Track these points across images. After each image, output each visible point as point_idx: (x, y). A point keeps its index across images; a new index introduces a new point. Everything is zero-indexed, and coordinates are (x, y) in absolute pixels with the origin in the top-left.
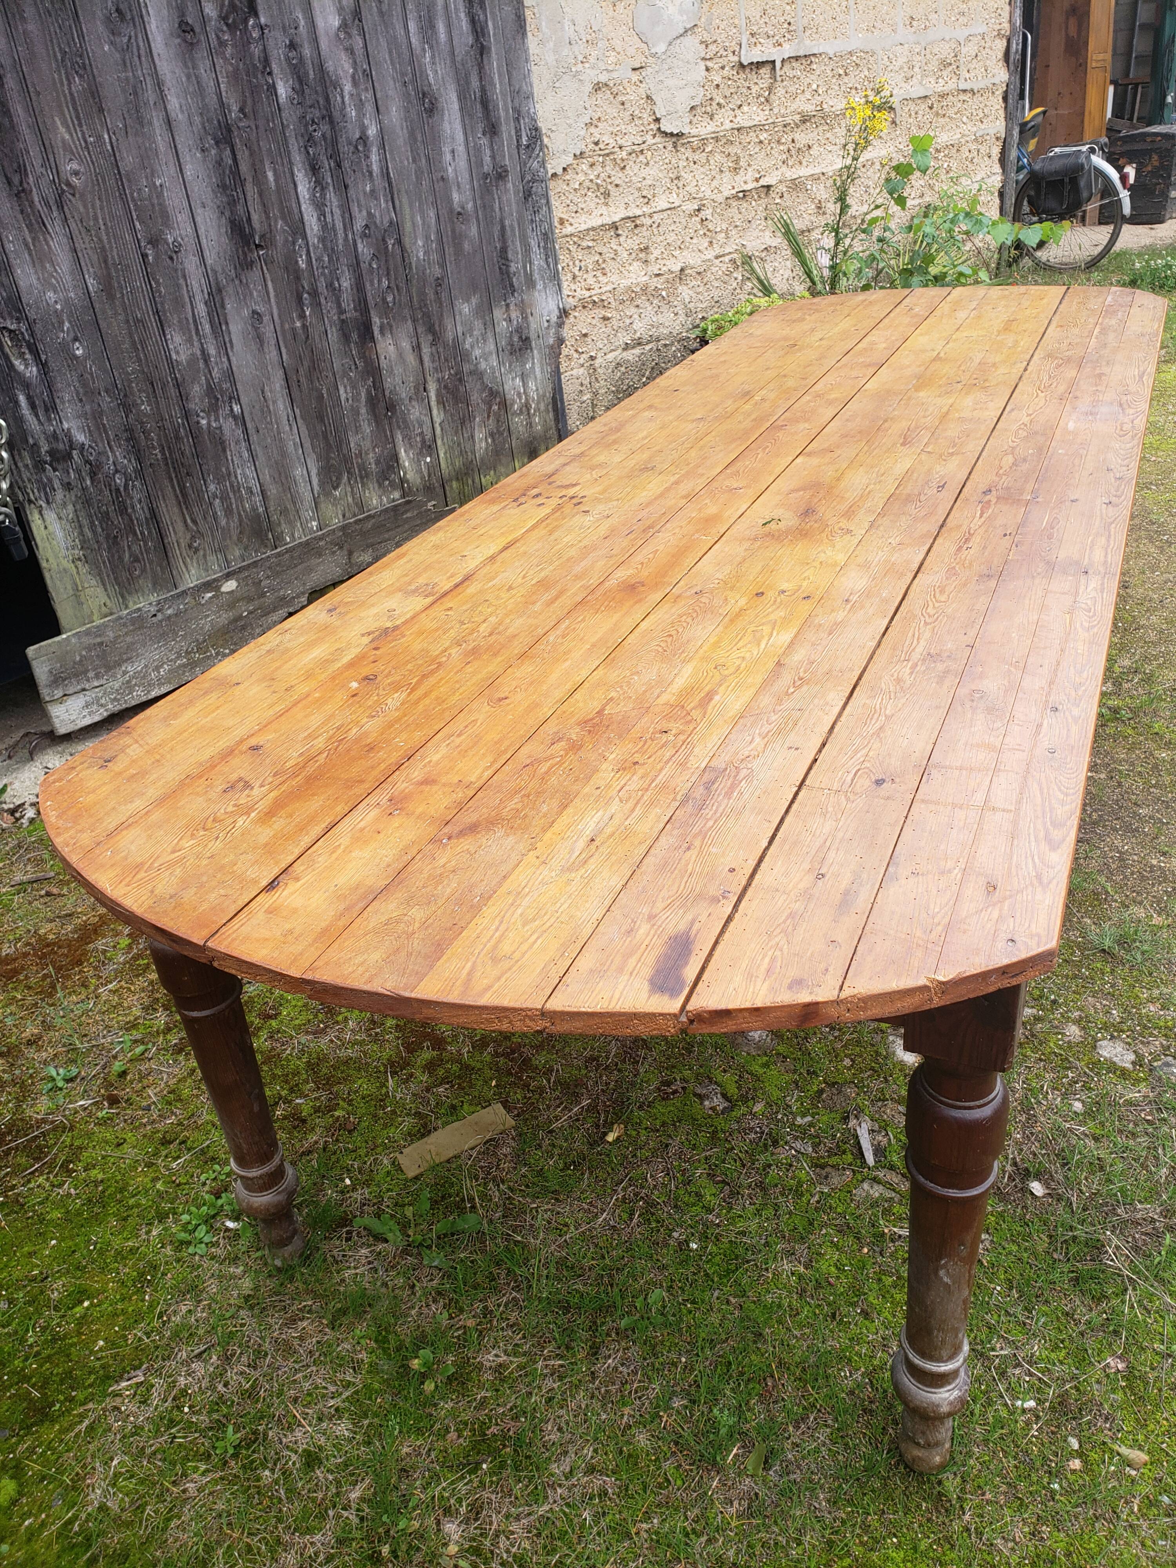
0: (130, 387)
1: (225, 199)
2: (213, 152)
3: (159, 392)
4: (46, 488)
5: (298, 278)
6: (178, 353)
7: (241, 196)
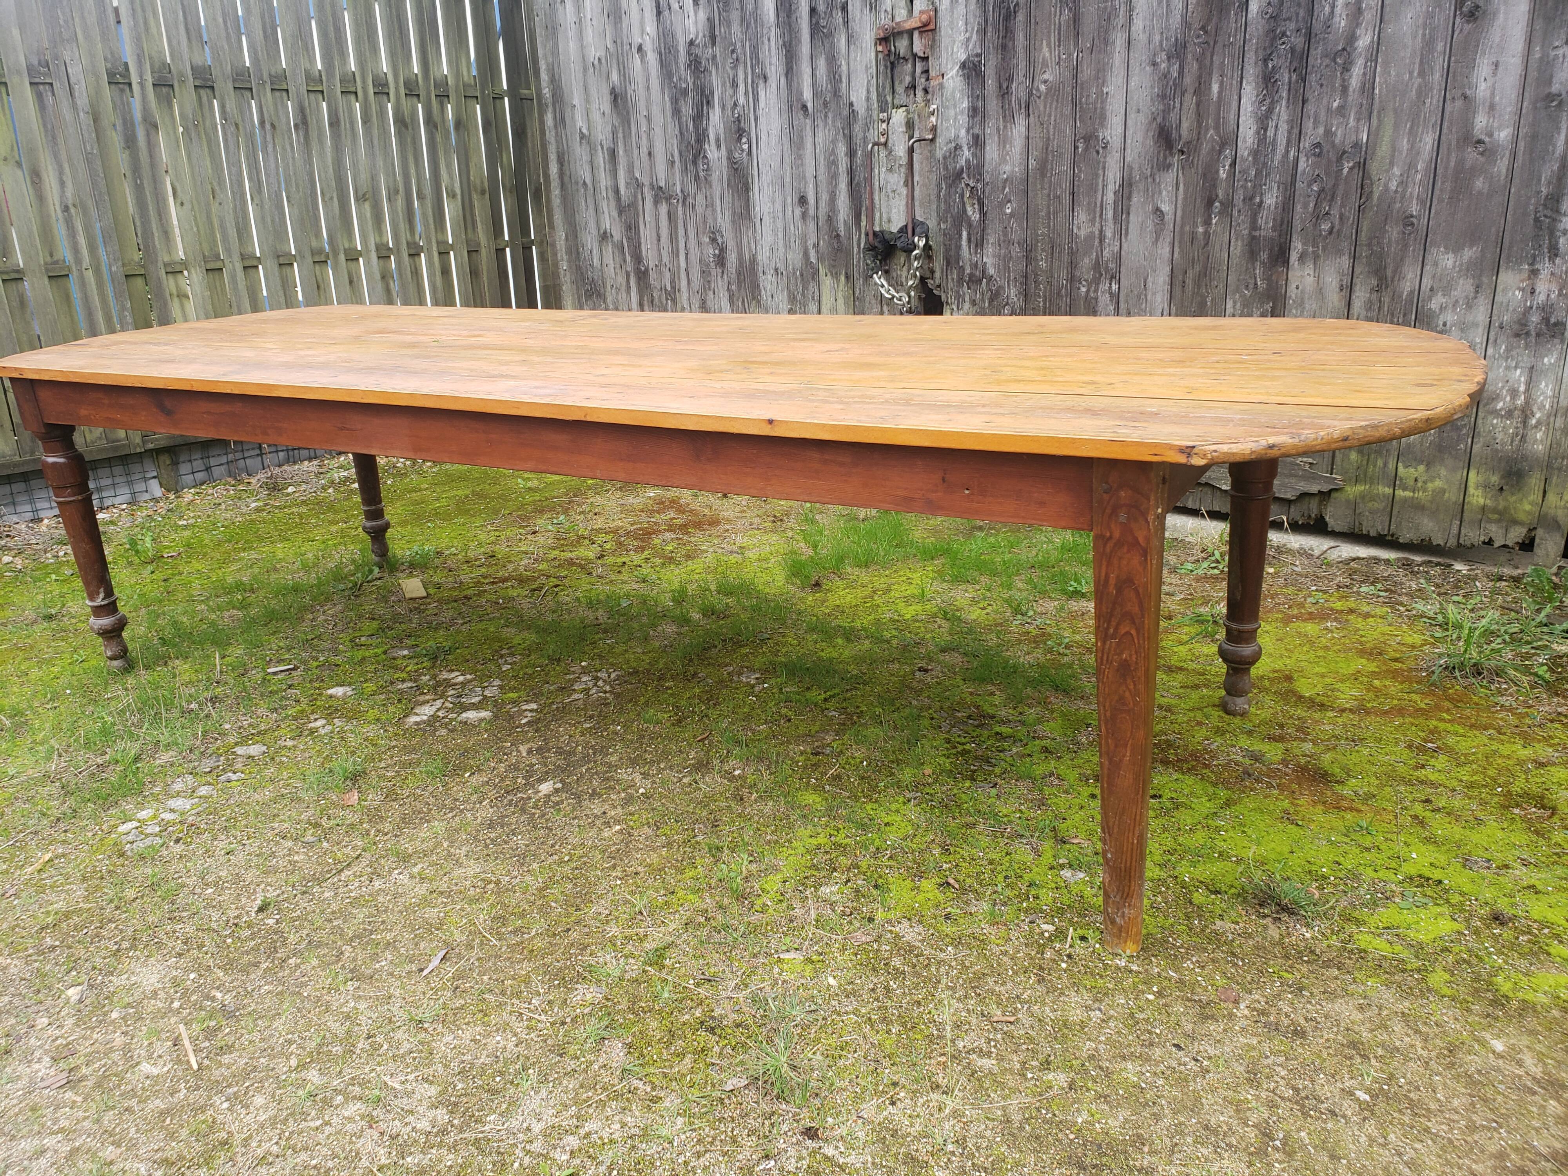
0: (1036, 245)
1: (1161, 107)
2: (1163, 65)
3: (1056, 255)
4: (959, 298)
5: (1214, 186)
6: (1079, 228)
7: (1178, 105)
